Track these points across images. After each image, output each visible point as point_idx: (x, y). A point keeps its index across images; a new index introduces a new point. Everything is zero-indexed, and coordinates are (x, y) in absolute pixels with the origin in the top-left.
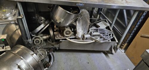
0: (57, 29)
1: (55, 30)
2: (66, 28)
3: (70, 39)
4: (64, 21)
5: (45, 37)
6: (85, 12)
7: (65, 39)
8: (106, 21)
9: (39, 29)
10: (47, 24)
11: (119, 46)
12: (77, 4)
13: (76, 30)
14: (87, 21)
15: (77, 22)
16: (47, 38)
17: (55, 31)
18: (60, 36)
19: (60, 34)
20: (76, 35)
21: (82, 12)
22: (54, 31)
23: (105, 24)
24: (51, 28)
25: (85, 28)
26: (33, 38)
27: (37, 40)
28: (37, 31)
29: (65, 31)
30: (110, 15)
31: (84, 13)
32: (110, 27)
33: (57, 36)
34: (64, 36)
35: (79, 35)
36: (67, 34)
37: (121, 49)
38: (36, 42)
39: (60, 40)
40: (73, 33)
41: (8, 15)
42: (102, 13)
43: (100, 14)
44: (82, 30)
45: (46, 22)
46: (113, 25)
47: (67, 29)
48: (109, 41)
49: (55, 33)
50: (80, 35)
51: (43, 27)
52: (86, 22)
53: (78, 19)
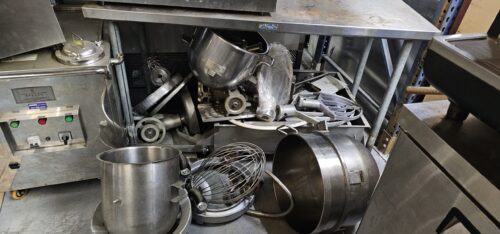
0: (206, 95)
1: (199, 100)
2: (232, 91)
3: (242, 120)
4: (226, 71)
5: (170, 122)
6: (280, 51)
7: (227, 122)
8: (336, 76)
9: (154, 98)
10: (178, 85)
11: (373, 139)
12: (260, 26)
13: (257, 99)
14: (286, 75)
15: (260, 77)
16: (175, 124)
17: (199, 103)
18: (215, 114)
19: (215, 108)
20: (258, 109)
21: (272, 50)
22: (196, 103)
23: (335, 84)
24: (189, 94)
25: (280, 94)
26: (140, 125)
27: (149, 129)
28: (152, 104)
29: (228, 100)
30: (350, 62)
31: (278, 53)
32: (348, 92)
33: (207, 114)
34: (225, 113)
35: (264, 110)
36: (233, 108)
37: (384, 153)
38: (146, 133)
39: (216, 125)
40: (249, 105)
41: (86, 54)
42: (327, 57)
43: (323, 61)
44: (273, 95)
45: (175, 80)
46: (357, 87)
47: (233, 95)
48: (346, 124)
49: (199, 107)
50: (269, 110)
51: (166, 92)
52: (284, 78)
53: (262, 69)
